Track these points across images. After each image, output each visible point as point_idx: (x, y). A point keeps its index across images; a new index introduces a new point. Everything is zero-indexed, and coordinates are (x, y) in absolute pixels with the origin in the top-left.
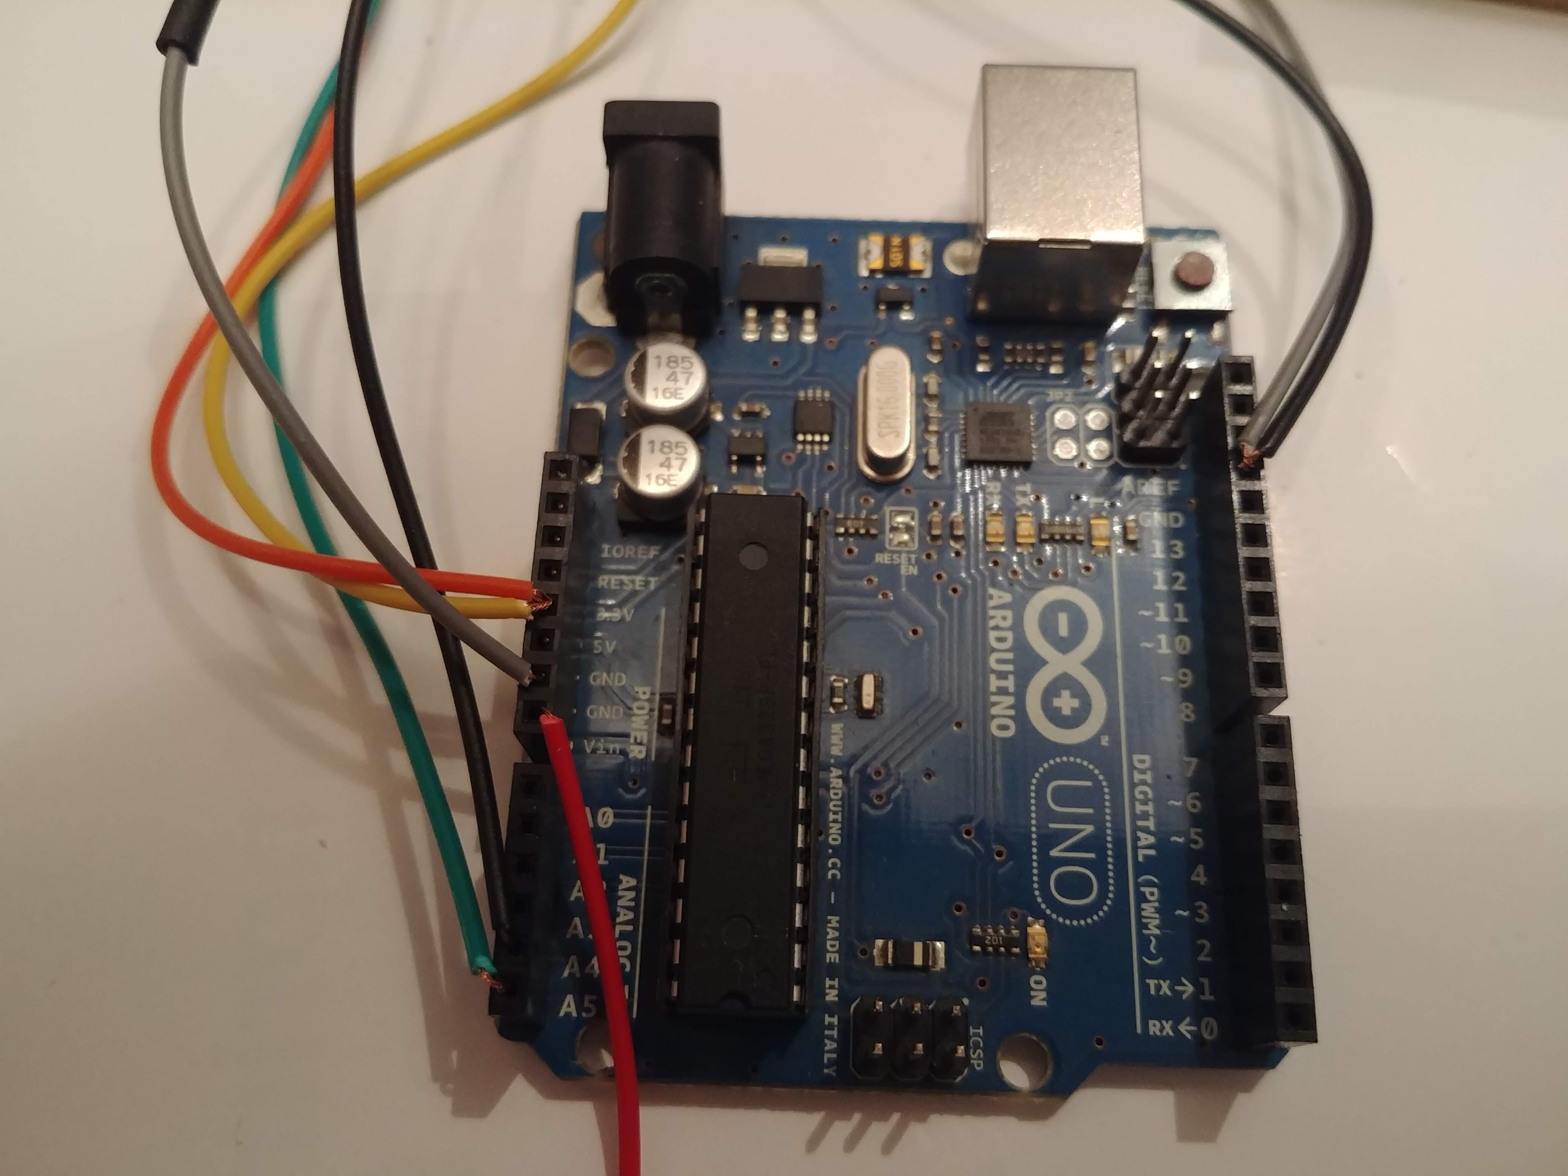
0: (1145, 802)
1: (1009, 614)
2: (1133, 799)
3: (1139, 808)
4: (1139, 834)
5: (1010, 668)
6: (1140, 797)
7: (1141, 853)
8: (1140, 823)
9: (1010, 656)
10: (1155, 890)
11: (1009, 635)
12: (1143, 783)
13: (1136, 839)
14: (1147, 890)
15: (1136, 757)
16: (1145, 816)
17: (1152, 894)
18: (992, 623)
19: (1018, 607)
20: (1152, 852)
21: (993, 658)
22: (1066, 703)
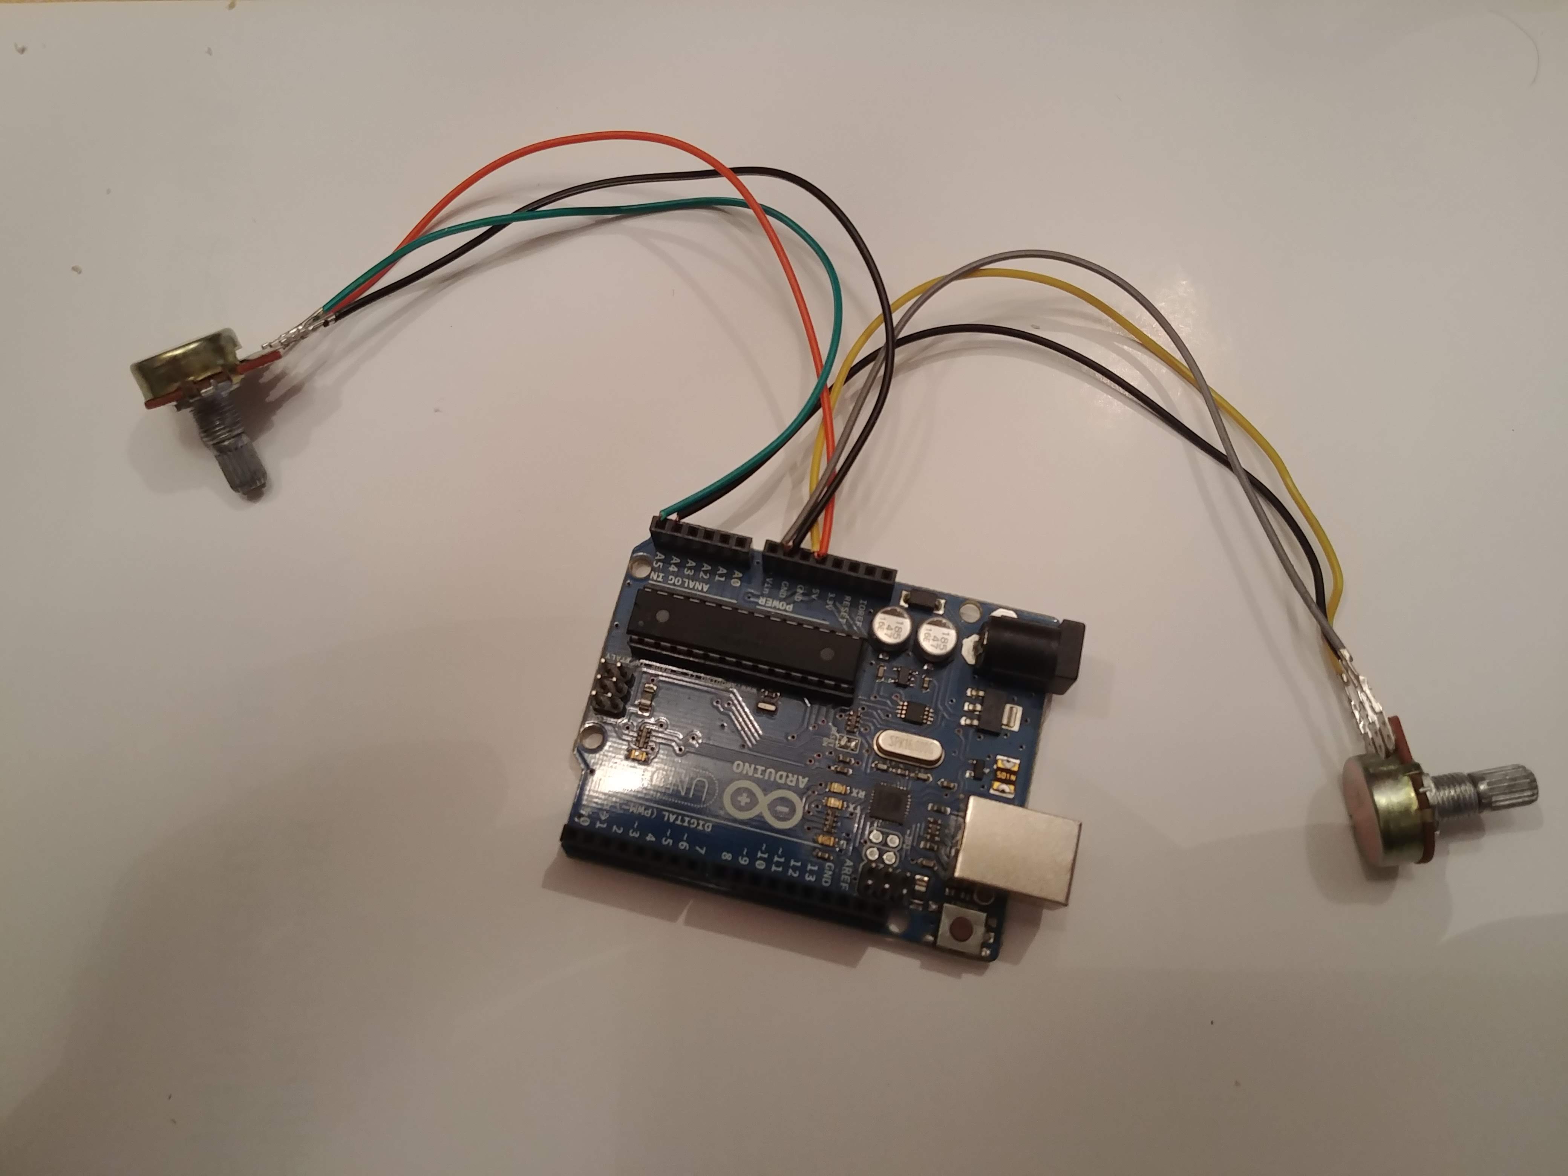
0: (689, 822)
1: (793, 784)
2: (692, 817)
3: (687, 819)
4: (675, 816)
5: (766, 778)
6: (692, 821)
7: (667, 814)
8: (680, 817)
9: (772, 779)
10: (649, 815)
11: (783, 781)
12: (698, 824)
13: (673, 813)
14: (650, 811)
15: (711, 825)
16: (683, 821)
17: (648, 813)
18: (790, 775)
19: (795, 790)
20: (666, 819)
21: (773, 771)
22: (744, 799)
